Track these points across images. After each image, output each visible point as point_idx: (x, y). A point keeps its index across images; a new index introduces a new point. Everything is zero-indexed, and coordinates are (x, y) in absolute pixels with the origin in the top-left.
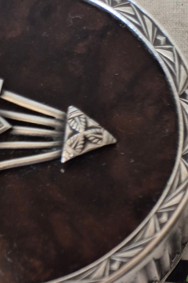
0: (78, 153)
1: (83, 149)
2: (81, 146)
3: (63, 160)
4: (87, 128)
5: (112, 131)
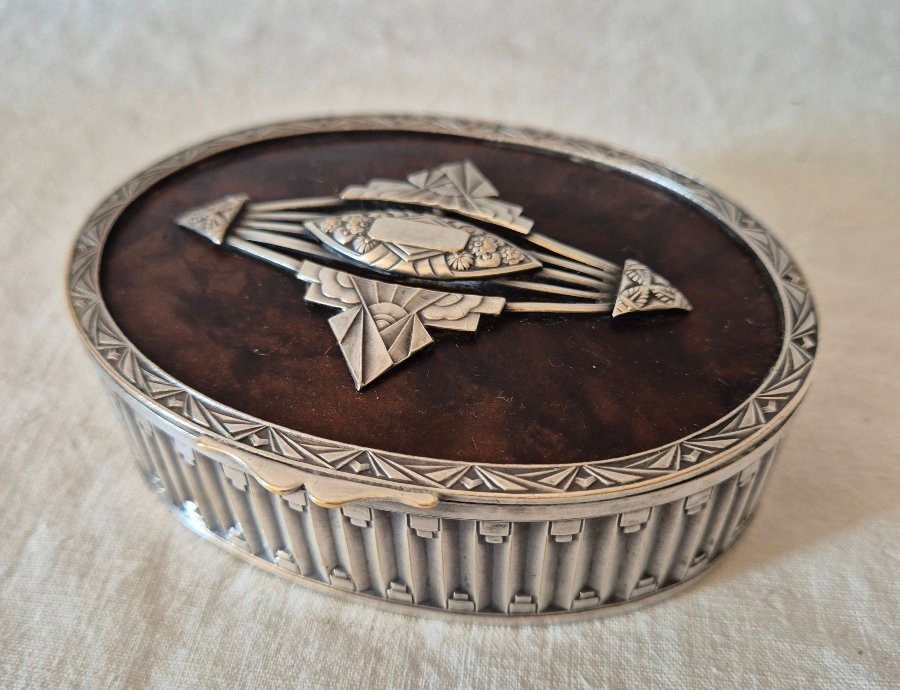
0: (638, 306)
1: (646, 304)
2: (645, 301)
3: (614, 315)
4: (653, 282)
5: (687, 295)
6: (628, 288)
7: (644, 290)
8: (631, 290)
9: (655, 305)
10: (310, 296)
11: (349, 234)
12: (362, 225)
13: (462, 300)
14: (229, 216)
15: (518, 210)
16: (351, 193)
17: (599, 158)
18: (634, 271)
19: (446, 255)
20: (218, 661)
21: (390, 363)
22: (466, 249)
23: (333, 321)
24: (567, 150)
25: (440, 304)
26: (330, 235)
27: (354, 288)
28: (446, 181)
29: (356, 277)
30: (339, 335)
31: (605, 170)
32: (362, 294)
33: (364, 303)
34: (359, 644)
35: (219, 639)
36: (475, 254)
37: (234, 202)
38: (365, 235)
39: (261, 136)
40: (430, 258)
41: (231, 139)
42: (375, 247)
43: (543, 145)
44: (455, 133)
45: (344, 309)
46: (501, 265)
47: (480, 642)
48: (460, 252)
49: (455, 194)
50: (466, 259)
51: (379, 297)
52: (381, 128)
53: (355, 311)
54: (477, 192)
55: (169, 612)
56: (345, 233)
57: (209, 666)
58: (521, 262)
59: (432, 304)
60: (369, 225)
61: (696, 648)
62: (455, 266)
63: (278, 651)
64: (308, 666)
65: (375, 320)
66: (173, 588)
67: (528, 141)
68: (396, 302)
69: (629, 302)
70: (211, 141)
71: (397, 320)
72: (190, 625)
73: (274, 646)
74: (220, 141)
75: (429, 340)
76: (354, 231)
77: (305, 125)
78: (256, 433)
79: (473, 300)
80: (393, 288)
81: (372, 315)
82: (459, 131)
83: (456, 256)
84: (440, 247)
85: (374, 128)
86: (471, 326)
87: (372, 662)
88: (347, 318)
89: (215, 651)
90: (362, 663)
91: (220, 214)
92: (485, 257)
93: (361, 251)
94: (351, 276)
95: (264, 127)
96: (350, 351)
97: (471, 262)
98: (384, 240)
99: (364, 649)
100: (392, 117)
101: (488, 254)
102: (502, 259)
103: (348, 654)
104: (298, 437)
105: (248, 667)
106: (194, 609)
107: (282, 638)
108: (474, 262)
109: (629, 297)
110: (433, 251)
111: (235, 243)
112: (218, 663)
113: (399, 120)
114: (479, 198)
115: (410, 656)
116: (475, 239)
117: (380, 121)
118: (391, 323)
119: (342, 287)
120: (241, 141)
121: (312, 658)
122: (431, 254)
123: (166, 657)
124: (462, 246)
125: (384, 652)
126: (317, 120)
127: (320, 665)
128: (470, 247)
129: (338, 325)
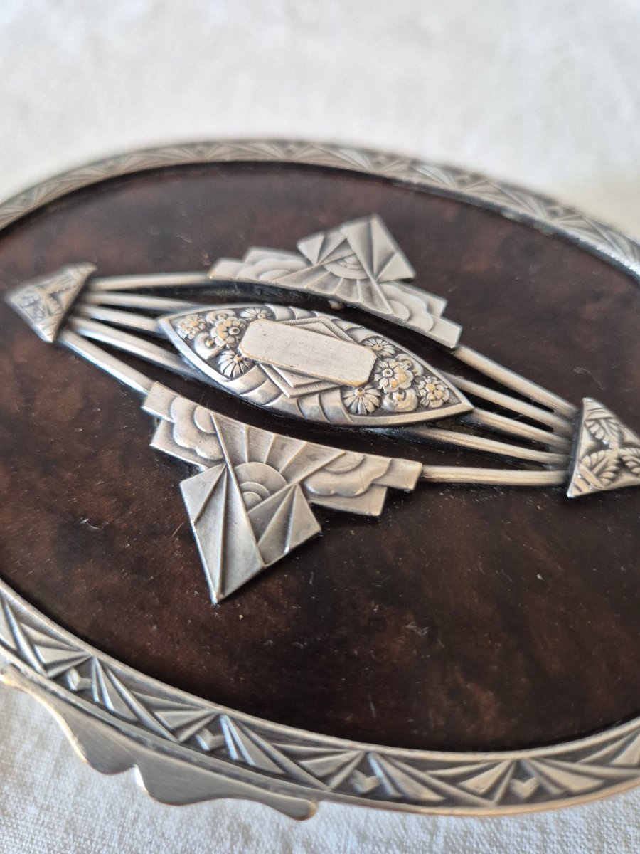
0: (604, 483)
1: (614, 479)
2: (611, 475)
4: (622, 441)
6: (590, 452)
7: (611, 456)
8: (594, 456)
9: (626, 479)
10: (158, 442)
11: (213, 345)
12: (231, 332)
13: (362, 463)
14: (65, 298)
15: (440, 305)
16: (224, 270)
17: (539, 215)
18: (597, 421)
19: (344, 388)
20: (71, 827)
21: (259, 565)
22: (371, 380)
23: (185, 485)
24: (499, 201)
25: (334, 469)
26: (189, 343)
27: (215, 435)
28: (345, 253)
29: (219, 415)
30: (193, 509)
31: (545, 231)
32: (227, 444)
33: (227, 460)
34: (226, 818)
35: (72, 797)
36: (382, 390)
37: (74, 276)
38: (234, 348)
39: (125, 167)
40: (320, 393)
41: (88, 171)
42: (247, 369)
43: (470, 191)
44: (358, 169)
45: (203, 468)
46: (419, 407)
47: (362, 822)
48: (362, 386)
49: (357, 275)
50: (370, 397)
51: (250, 453)
52: (269, 158)
53: (216, 472)
54: (386, 274)
55: (19, 757)
56: (208, 344)
57: (60, 834)
58: (446, 404)
59: (322, 469)
60: (241, 332)
61: (608, 843)
62: (353, 408)
63: (135, 821)
64: (168, 844)
65: (242, 491)
66: (24, 723)
67: (449, 184)
68: (272, 463)
69: (591, 477)
70: (64, 174)
71: (272, 492)
72: (40, 774)
73: (131, 814)
74: (76, 173)
75: (316, 528)
76: (220, 344)
77: (176, 151)
78: (77, 667)
79: (376, 464)
80: (269, 438)
81: (239, 482)
82: (364, 165)
83: (356, 392)
84: (335, 376)
85: (260, 158)
86: (374, 506)
87: (239, 844)
88: (204, 484)
89: (67, 813)
90: (228, 844)
91: (54, 296)
92: (395, 396)
93: (228, 373)
94: (212, 413)
95: (128, 155)
96: (206, 537)
97: (376, 401)
98: (260, 361)
99: (231, 824)
100: (282, 143)
101: (401, 391)
102: (419, 398)
103: (214, 832)
104: (131, 679)
105: (103, 839)
106: (47, 754)
107: (140, 805)
108: (381, 402)
109: (591, 468)
110: (324, 381)
111: (71, 341)
112: (70, 831)
113: (292, 147)
114: (388, 282)
115: (282, 837)
116: (383, 364)
117: (267, 148)
118: (263, 498)
119: (200, 432)
120: (99, 174)
121: (171, 834)
122: (322, 387)
123: (15, 814)
124: (365, 378)
125: (254, 829)
126: (192, 145)
127: (181, 844)
128: (377, 377)
129: (192, 493)
